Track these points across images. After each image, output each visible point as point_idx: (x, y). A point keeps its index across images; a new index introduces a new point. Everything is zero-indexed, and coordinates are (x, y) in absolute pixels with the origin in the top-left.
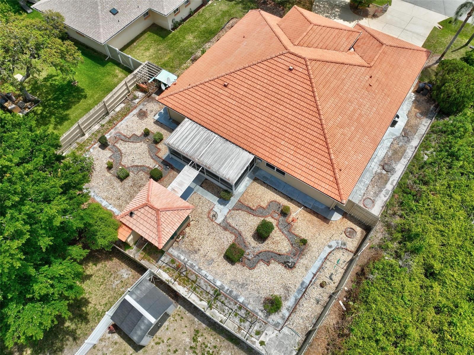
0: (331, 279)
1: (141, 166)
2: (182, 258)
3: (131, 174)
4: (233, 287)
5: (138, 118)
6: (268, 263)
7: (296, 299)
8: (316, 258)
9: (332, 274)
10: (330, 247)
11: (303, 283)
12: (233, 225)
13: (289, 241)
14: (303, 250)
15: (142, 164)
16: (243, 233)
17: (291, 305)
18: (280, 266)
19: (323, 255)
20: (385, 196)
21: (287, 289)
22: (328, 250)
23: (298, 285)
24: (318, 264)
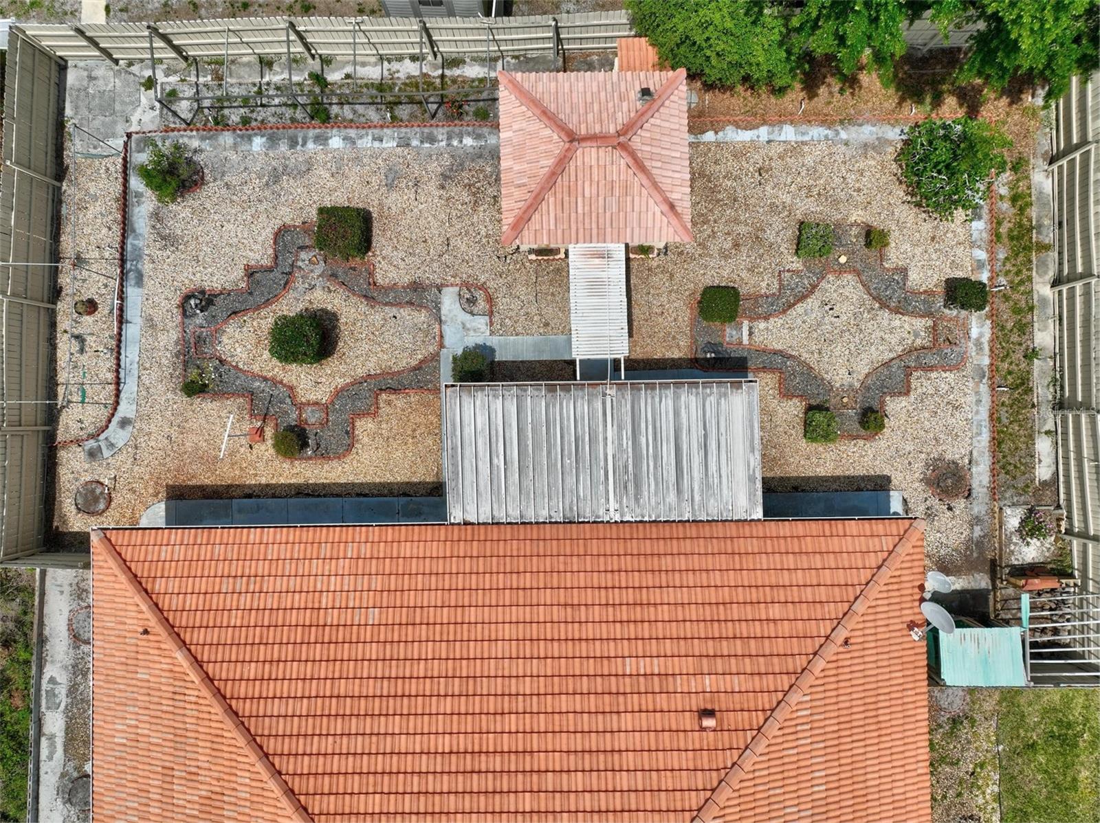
0: (77, 337)
1: (791, 306)
2: (468, 141)
3: (796, 264)
4: (296, 157)
5: (948, 457)
6: (250, 273)
7: (134, 231)
8: (141, 366)
9: (82, 351)
10: (124, 423)
11: (140, 282)
12: (405, 312)
13: (236, 367)
14: (186, 364)
15: (792, 313)
16: (363, 307)
17: (136, 210)
18: (217, 286)
19: (130, 388)
20: (52, 680)
21: (168, 240)
22: (125, 409)
23: (147, 267)
24: (131, 355)
